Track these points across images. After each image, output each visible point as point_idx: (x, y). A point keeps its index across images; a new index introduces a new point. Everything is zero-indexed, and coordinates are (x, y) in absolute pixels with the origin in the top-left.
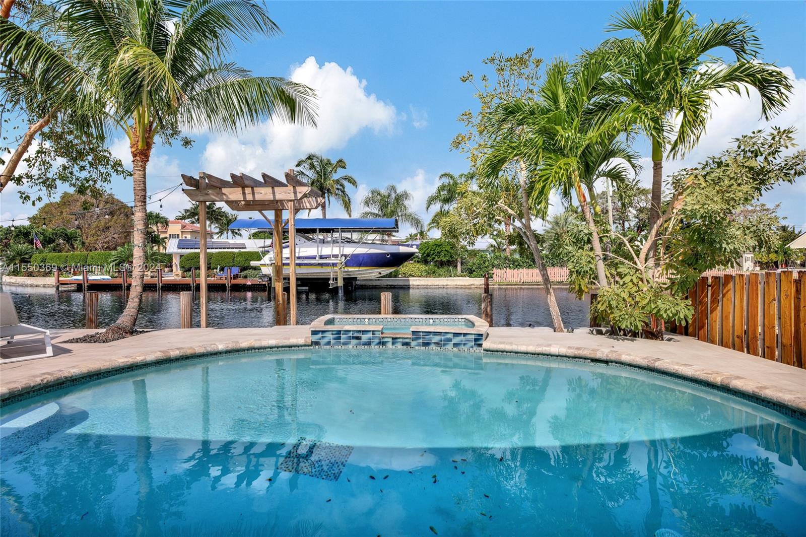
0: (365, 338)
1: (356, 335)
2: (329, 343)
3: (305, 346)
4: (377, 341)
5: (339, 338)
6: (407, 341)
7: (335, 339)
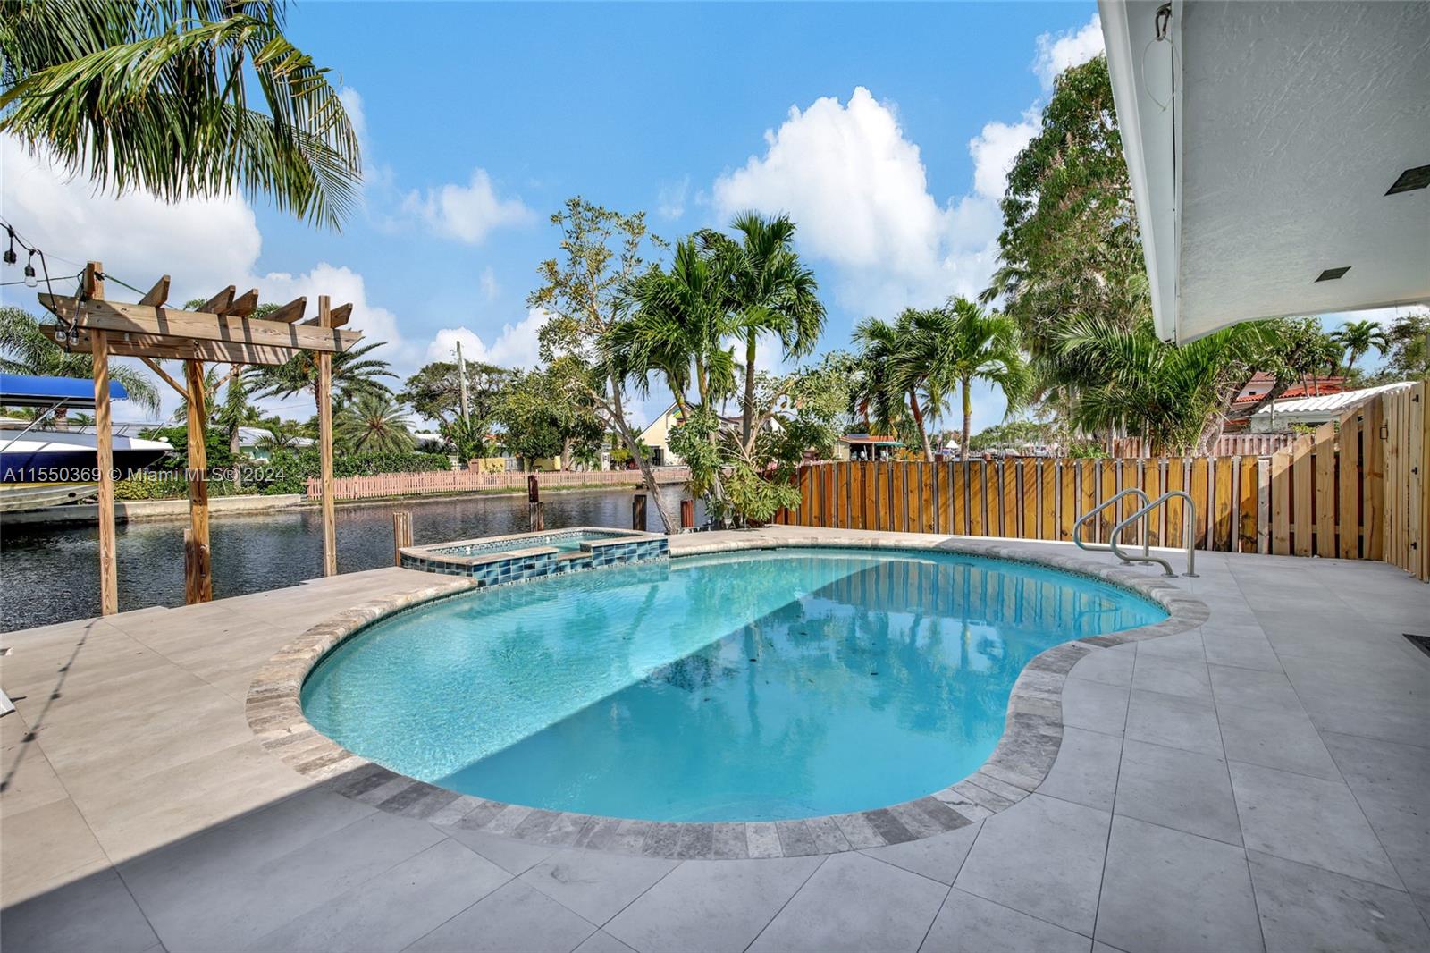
0: (539, 565)
1: (529, 562)
2: (495, 581)
3: (470, 589)
4: (553, 567)
5: (508, 571)
6: (588, 560)
7: (503, 573)
